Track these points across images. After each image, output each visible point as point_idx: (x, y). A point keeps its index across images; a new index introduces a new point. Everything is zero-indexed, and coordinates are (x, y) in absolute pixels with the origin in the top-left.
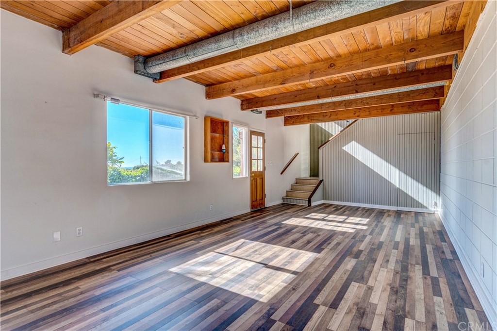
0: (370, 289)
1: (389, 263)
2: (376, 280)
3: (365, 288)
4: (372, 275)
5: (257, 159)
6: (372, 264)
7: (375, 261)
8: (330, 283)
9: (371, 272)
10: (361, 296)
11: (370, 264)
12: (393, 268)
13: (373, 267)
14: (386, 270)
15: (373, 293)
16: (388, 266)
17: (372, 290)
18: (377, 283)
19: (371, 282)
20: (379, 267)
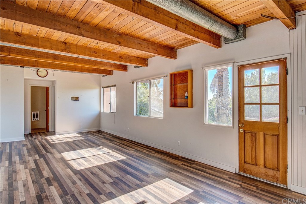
0: (26, 168)
1: (23, 185)
2: (25, 172)
3: (28, 167)
4: (29, 174)
5: (261, 104)
6: (33, 179)
7: (33, 182)
8: (45, 163)
9: (31, 174)
10: (28, 165)
11: (34, 178)
12: (19, 182)
13: (31, 178)
14: (23, 179)
15: (24, 167)
16: (22, 182)
17: (25, 168)
18: (24, 171)
19: (27, 171)
20: (28, 179)
